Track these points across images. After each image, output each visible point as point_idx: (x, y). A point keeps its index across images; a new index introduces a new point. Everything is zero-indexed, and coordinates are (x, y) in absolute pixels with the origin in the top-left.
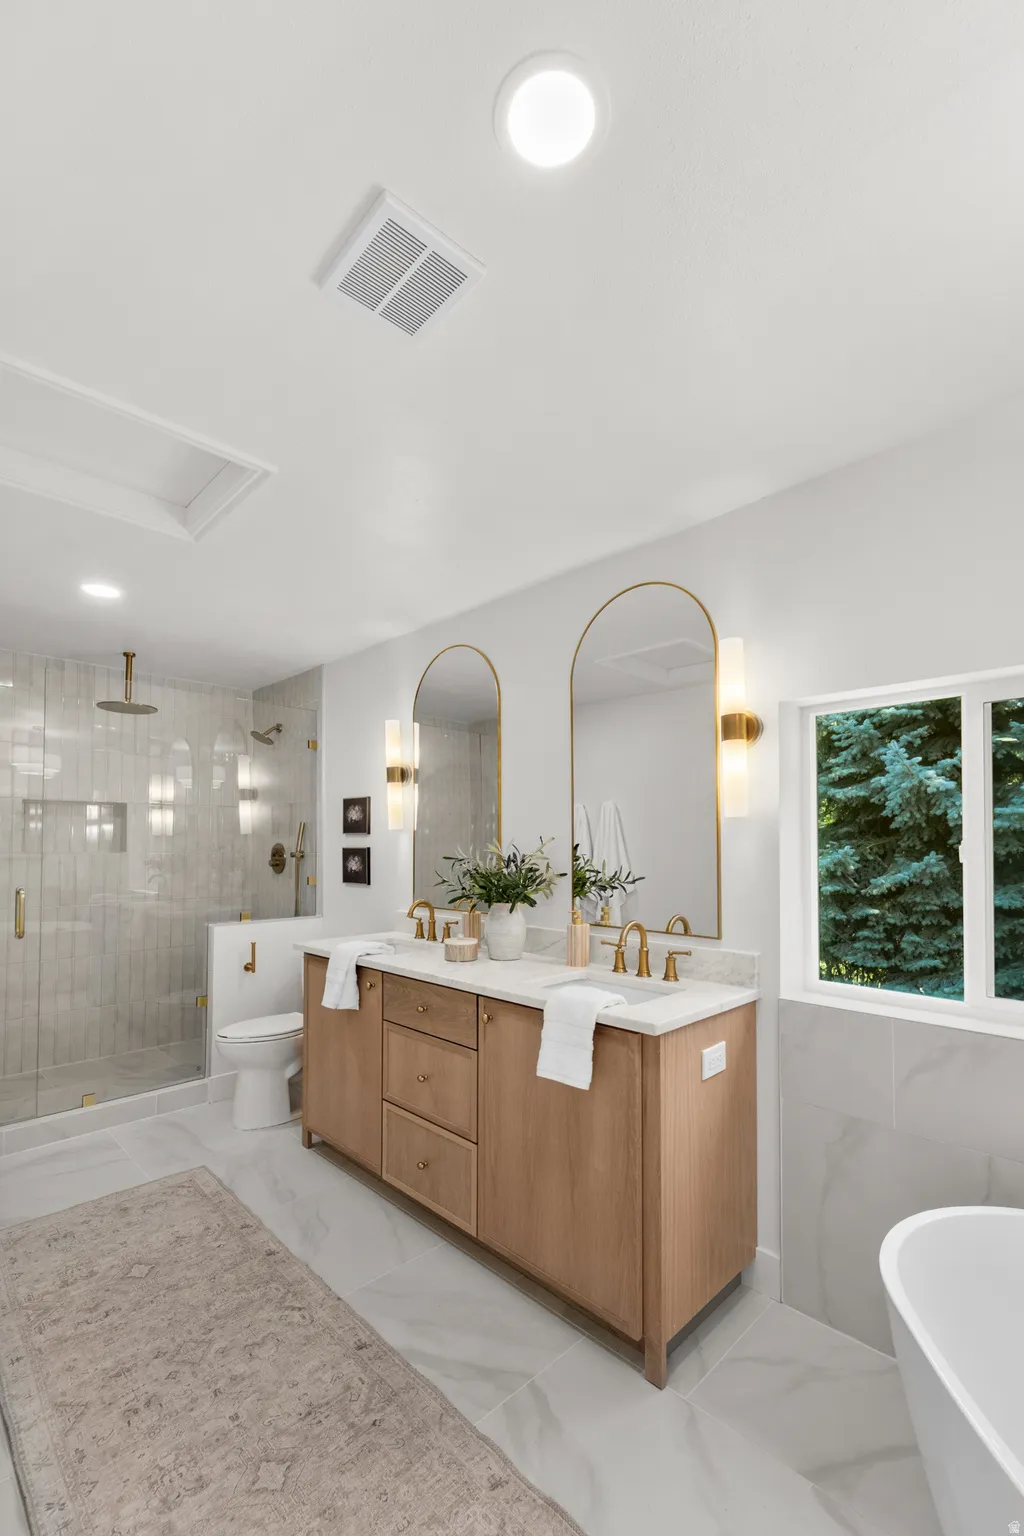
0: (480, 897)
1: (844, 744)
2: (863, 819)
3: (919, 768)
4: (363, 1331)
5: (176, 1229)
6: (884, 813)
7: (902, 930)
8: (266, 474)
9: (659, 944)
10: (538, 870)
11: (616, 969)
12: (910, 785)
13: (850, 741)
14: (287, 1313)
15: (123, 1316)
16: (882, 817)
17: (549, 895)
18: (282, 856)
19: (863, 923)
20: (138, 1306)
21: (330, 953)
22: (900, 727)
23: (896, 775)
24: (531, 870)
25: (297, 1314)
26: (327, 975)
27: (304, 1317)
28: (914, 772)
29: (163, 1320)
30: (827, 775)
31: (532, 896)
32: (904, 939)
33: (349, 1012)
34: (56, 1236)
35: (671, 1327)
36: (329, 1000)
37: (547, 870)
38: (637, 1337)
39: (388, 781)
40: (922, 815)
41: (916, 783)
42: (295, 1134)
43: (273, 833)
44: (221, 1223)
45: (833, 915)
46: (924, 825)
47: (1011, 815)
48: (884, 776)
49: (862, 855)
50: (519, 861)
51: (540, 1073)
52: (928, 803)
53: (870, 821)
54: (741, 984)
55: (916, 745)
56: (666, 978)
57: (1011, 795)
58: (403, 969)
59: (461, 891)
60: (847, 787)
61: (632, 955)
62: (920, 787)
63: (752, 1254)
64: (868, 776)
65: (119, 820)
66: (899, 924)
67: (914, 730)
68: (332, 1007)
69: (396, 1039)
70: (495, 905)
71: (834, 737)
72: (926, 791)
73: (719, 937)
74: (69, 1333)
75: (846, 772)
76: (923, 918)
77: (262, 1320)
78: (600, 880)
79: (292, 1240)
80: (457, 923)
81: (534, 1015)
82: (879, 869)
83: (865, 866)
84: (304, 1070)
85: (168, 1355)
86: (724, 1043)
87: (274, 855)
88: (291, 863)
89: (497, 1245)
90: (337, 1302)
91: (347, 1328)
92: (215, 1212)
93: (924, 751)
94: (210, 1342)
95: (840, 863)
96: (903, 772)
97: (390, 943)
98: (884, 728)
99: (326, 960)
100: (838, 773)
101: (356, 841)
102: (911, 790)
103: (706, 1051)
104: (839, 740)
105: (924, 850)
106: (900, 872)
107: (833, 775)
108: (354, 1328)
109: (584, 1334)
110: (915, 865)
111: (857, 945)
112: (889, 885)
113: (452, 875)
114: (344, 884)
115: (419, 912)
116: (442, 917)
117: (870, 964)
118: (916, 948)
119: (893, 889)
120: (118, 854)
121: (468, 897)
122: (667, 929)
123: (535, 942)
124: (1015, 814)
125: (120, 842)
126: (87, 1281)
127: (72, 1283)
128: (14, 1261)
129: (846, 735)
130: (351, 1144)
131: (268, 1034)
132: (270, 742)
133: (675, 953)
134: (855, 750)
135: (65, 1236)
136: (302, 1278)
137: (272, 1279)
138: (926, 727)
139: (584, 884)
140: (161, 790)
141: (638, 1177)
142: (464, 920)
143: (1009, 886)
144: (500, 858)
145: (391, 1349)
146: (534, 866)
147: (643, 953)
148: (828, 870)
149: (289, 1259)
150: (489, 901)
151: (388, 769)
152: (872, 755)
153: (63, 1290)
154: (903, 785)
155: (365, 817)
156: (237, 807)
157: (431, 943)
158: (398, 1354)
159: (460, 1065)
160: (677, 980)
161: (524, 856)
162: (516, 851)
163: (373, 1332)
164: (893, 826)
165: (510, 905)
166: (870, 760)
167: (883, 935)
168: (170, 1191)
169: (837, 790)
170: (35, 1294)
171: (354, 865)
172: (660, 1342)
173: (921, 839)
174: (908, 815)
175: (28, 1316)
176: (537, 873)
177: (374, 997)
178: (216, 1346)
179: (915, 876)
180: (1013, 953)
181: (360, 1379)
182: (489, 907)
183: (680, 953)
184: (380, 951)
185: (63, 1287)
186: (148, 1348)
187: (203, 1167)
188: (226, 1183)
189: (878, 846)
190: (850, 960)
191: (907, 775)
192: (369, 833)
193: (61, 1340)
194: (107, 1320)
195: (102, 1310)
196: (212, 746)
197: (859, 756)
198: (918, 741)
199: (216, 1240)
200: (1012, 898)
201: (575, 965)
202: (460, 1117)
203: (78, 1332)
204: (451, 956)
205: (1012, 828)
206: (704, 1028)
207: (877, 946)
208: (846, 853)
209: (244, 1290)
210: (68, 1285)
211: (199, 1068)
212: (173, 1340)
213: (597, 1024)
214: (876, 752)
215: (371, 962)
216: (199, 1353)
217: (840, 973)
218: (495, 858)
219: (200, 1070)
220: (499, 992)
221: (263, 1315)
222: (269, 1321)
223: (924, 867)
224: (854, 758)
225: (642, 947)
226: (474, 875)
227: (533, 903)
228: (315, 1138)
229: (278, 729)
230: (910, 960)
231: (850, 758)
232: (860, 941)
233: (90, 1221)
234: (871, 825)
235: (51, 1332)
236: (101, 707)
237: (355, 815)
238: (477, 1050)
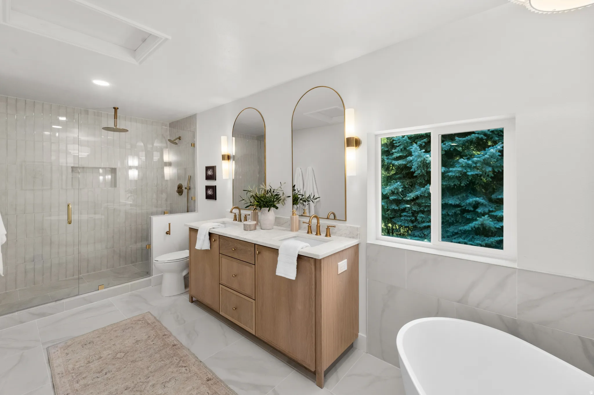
0: (257, 206)
1: (397, 145)
2: (404, 172)
3: (424, 154)
4: (210, 374)
5: (136, 337)
6: (412, 170)
7: (418, 213)
8: (166, 39)
9: (324, 223)
10: (279, 195)
11: (308, 233)
12: (421, 160)
13: (400, 143)
14: (180, 368)
15: (113, 374)
16: (411, 172)
17: (284, 204)
18: (181, 188)
19: (404, 210)
20: (119, 369)
21: (198, 228)
22: (417, 139)
23: (416, 156)
24: (277, 195)
25: (184, 369)
26: (197, 237)
27: (186, 370)
28: (422, 155)
29: (129, 374)
30: (392, 156)
31: (277, 205)
32: (418, 216)
33: (207, 250)
34: (86, 343)
35: (325, 366)
36: (198, 246)
37: (283, 195)
38: (313, 369)
39: (223, 160)
40: (425, 171)
41: (422, 159)
42: (186, 297)
43: (178, 179)
44: (155, 334)
45: (393, 207)
46: (425, 174)
47: (455, 171)
48: (411, 156)
49: (404, 185)
50: (272, 191)
51: (277, 274)
52: (427, 167)
53: (407, 173)
54: (353, 238)
55: (423, 145)
56: (326, 236)
57: (455, 164)
58: (226, 234)
59: (250, 203)
60: (399, 160)
61: (314, 227)
62: (424, 161)
63: (357, 336)
64: (406, 156)
65: (113, 174)
66: (416, 210)
67: (422, 140)
68: (199, 249)
69: (224, 261)
70: (263, 209)
71: (394, 142)
72: (426, 162)
73: (346, 220)
74: (90, 382)
75: (398, 155)
76: (425, 208)
77: (170, 372)
78: (304, 198)
79: (183, 340)
80: (249, 215)
81: (275, 251)
82: (410, 190)
83: (405, 190)
84: (190, 273)
85: (130, 389)
86: (346, 260)
87: (178, 188)
88: (185, 191)
89: (262, 338)
90: (200, 363)
91: (203, 373)
92: (152, 330)
93: (425, 148)
94: (148, 382)
95: (397, 189)
96: (418, 155)
97: (224, 223)
98: (412, 139)
99: (198, 230)
100: (396, 155)
101: (211, 183)
102: (421, 162)
103: (339, 263)
104: (396, 143)
105: (426, 183)
106: (417, 192)
107: (394, 156)
108: (206, 373)
109: (294, 369)
110: (422, 189)
111: (402, 218)
112: (413, 196)
113: (246, 197)
114: (206, 200)
115: (234, 211)
116: (244, 212)
117: (406, 225)
118: (422, 219)
119: (415, 198)
120: (114, 188)
121: (252, 205)
122: (327, 217)
123: (278, 222)
124: (457, 171)
125: (114, 183)
126: (98, 361)
127: (92, 362)
128: (67, 354)
129: (398, 141)
130: (208, 301)
131: (174, 259)
132: (176, 144)
133: (330, 226)
134: (402, 147)
135: (90, 343)
136: (187, 354)
137: (174, 355)
138: (427, 139)
139: (298, 200)
140: (133, 162)
141: (314, 312)
142: (252, 214)
143: (454, 196)
144: (265, 190)
145: (221, 381)
146: (278, 193)
147: (318, 227)
148: (392, 191)
149: (182, 346)
150: (261, 207)
151: (222, 155)
152: (407, 149)
153: (88, 365)
154: (418, 160)
155: (214, 174)
156: (164, 168)
157: (239, 223)
158: (223, 382)
159: (248, 270)
160: (330, 236)
161: (274, 189)
162: (271, 188)
163: (213, 374)
164: (415, 175)
165: (268, 209)
166: (407, 151)
167: (411, 215)
168: (134, 322)
169: (395, 162)
170: (76, 367)
171: (210, 192)
172: (321, 371)
173: (425, 179)
174: (420, 171)
175: (72, 376)
176: (279, 196)
177: (216, 245)
178: (150, 384)
179: (422, 193)
180: (456, 221)
181: (208, 393)
182: (261, 209)
183: (331, 226)
184: (218, 227)
185: (88, 364)
186: (123, 386)
187: (148, 312)
188: (158, 318)
189: (410, 182)
190: (400, 223)
191: (419, 156)
192: (216, 180)
193: (86, 386)
194: (106, 376)
195: (104, 372)
196: (153, 144)
197: (403, 149)
198: (424, 144)
199: (153, 341)
200: (455, 201)
201: (293, 231)
202: (249, 290)
203: (93, 382)
204: (246, 228)
205: (455, 176)
206: (339, 255)
207: (409, 219)
208: (398, 185)
209: (163, 360)
210: (90, 363)
211: (147, 273)
212: (133, 382)
213: (298, 255)
214: (409, 148)
215: (215, 231)
216: (144, 386)
217: (396, 228)
218: (263, 190)
219: (148, 273)
220: (263, 243)
221: (170, 370)
222: (173, 372)
223: (425, 190)
224: (401, 150)
225: (317, 224)
226: (255, 197)
227: (277, 208)
228: (194, 299)
229: (179, 138)
230: (421, 223)
231: (400, 150)
232: (403, 217)
233: (100, 336)
234: (407, 174)
235: (82, 382)
236: (104, 129)
237: (210, 173)
238: (255, 265)
